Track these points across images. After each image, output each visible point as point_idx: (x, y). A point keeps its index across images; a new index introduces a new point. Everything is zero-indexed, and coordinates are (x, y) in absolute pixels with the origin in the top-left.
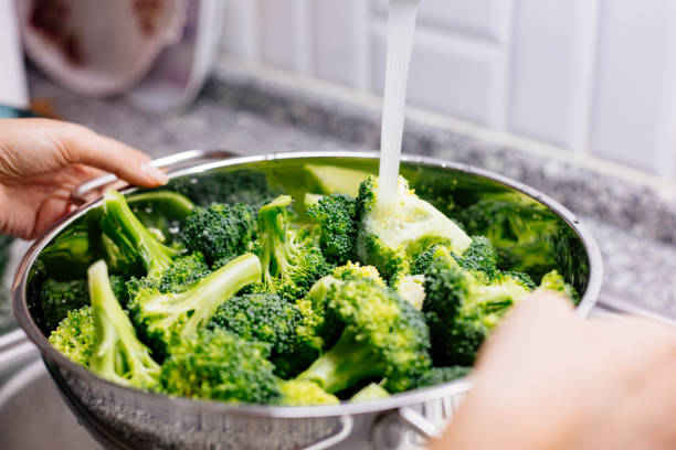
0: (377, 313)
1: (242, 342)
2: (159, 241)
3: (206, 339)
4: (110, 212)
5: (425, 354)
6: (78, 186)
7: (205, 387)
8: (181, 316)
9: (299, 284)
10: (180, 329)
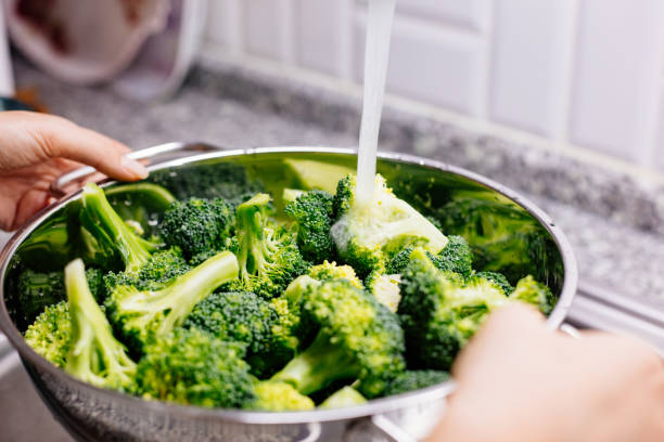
0: (352, 316)
1: (218, 342)
2: (137, 234)
3: (182, 340)
4: (89, 206)
5: (400, 357)
6: (57, 178)
7: (180, 387)
8: (158, 314)
9: (276, 282)
10: (156, 328)
